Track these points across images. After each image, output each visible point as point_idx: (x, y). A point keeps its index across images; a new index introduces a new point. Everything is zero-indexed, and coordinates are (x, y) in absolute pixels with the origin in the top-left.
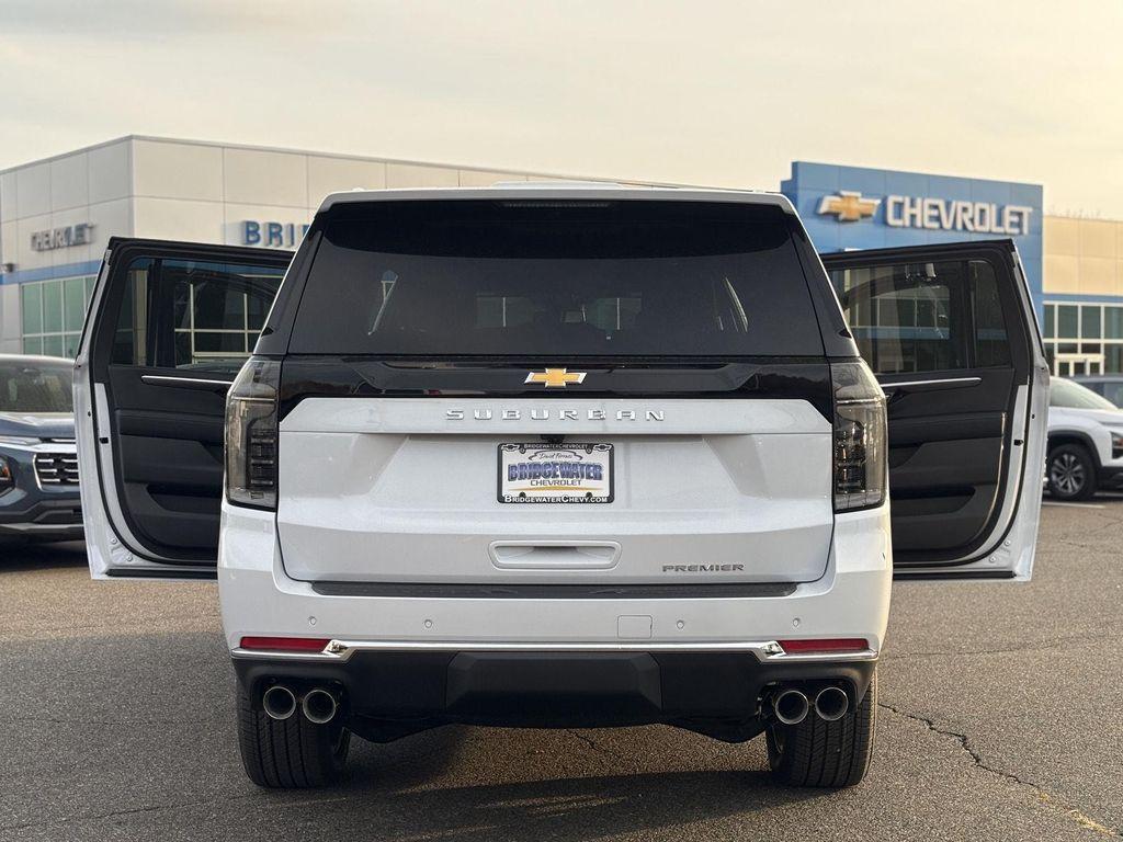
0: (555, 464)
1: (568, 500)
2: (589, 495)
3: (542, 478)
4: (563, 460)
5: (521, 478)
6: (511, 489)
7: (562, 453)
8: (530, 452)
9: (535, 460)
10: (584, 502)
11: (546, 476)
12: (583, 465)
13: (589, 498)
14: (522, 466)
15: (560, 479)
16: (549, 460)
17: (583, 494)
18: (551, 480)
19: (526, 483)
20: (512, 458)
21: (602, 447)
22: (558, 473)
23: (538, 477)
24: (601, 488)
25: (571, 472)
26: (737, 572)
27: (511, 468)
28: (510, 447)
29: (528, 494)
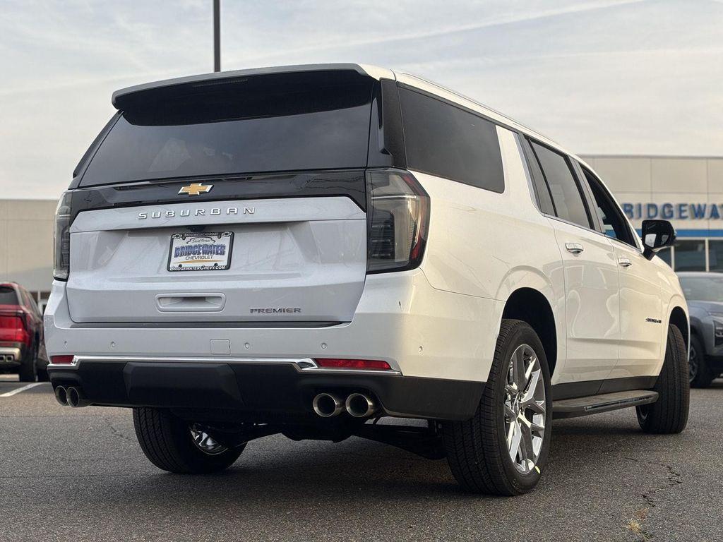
0: (200, 246)
1: (204, 269)
2: (216, 265)
3: (192, 255)
4: (205, 243)
5: (181, 255)
6: (175, 262)
7: (205, 239)
8: (188, 239)
9: (190, 244)
10: (212, 269)
11: (194, 254)
12: (214, 246)
13: (216, 267)
14: (183, 247)
15: (202, 255)
16: (197, 244)
17: (212, 264)
18: (196, 256)
19: (182, 259)
20: (179, 243)
21: (226, 234)
22: (201, 252)
23: (190, 254)
24: (222, 260)
25: (208, 250)
26: (297, 314)
27: (177, 249)
28: (177, 236)
29: (184, 265)
